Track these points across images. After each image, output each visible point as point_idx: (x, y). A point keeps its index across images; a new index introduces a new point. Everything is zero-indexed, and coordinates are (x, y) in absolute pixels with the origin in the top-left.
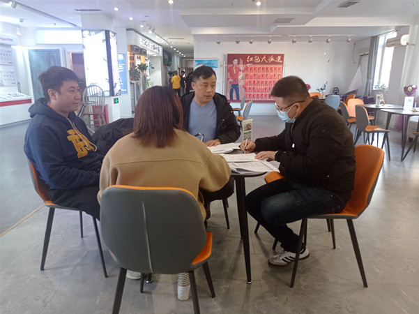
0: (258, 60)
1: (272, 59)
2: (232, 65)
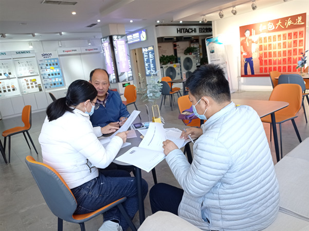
0: (272, 27)
1: (290, 23)
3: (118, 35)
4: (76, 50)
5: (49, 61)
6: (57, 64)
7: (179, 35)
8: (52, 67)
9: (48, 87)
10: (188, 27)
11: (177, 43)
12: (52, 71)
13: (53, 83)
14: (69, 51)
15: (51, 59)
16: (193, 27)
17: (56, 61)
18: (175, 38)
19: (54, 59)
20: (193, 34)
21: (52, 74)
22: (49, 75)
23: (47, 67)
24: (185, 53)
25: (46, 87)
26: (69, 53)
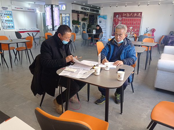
0: (128, 15)
1: (136, 15)
2: (115, 18)
3: (55, 5)
4: (22, 8)
5: (6, 12)
6: (11, 15)
7: (82, 10)
8: (8, 16)
9: (5, 27)
10: (86, 7)
11: (80, 15)
12: (8, 19)
13: (8, 26)
14: (19, 8)
15: (7, 11)
16: (88, 8)
17: (10, 13)
18: (80, 12)
19: (9, 11)
20: (87, 11)
21: (8, 21)
22: (6, 21)
23: (5, 16)
24: (82, 20)
25: (4, 28)
26: (18, 9)
